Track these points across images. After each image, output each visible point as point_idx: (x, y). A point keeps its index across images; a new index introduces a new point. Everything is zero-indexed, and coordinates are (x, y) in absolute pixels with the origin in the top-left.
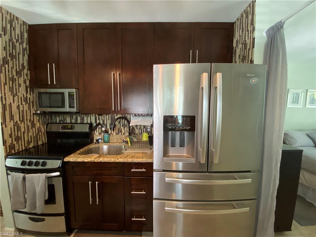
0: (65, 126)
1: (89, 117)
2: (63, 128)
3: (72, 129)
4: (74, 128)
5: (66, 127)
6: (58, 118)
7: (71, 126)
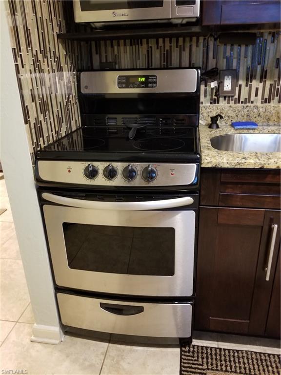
0: (128, 77)
1: (187, 50)
2: (124, 83)
3: (150, 85)
4: (156, 83)
5: (132, 80)
6: (98, 56)
7: (147, 77)
